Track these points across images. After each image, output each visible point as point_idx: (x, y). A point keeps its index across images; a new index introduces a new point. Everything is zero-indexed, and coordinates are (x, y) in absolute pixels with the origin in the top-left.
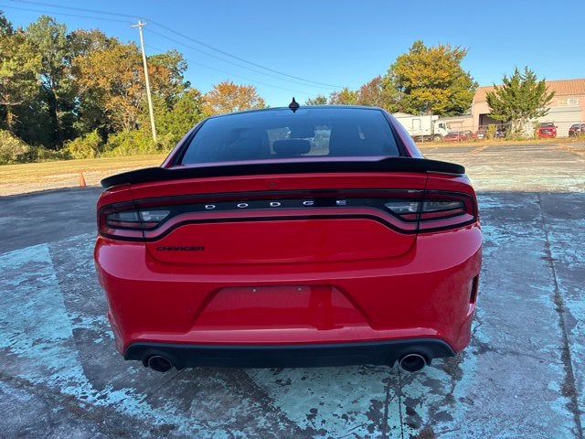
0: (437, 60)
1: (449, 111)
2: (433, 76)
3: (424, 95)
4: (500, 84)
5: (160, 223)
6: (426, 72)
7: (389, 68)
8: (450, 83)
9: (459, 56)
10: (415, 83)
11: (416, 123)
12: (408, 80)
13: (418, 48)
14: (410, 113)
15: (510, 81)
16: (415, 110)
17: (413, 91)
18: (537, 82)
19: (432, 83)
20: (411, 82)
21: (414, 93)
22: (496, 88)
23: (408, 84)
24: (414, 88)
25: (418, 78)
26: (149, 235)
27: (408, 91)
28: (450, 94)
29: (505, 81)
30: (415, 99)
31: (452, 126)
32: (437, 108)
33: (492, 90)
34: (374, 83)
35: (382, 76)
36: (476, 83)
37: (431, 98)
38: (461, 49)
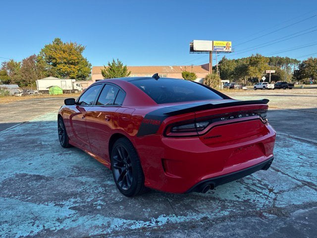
0: (70, 50)
1: (78, 77)
2: (69, 58)
3: (64, 68)
4: (107, 66)
5: (205, 127)
6: (64, 55)
7: (41, 51)
8: (78, 63)
9: (81, 50)
10: (59, 61)
11: (64, 83)
12: (54, 59)
13: (58, 41)
14: (57, 77)
15: (111, 65)
16: (59, 76)
17: (58, 65)
18: (123, 66)
19: (68, 62)
20: (56, 60)
21: (59, 66)
22: (105, 67)
23: (54, 61)
24: (59, 64)
25: (60, 58)
26: (200, 133)
27: (55, 65)
28: (79, 68)
29: (109, 65)
30: (60, 69)
31: (83, 85)
32: (72, 76)
33: (104, 68)
34: (31, 58)
35: (37, 55)
36: (90, 64)
37: (69, 70)
38: (82, 46)
